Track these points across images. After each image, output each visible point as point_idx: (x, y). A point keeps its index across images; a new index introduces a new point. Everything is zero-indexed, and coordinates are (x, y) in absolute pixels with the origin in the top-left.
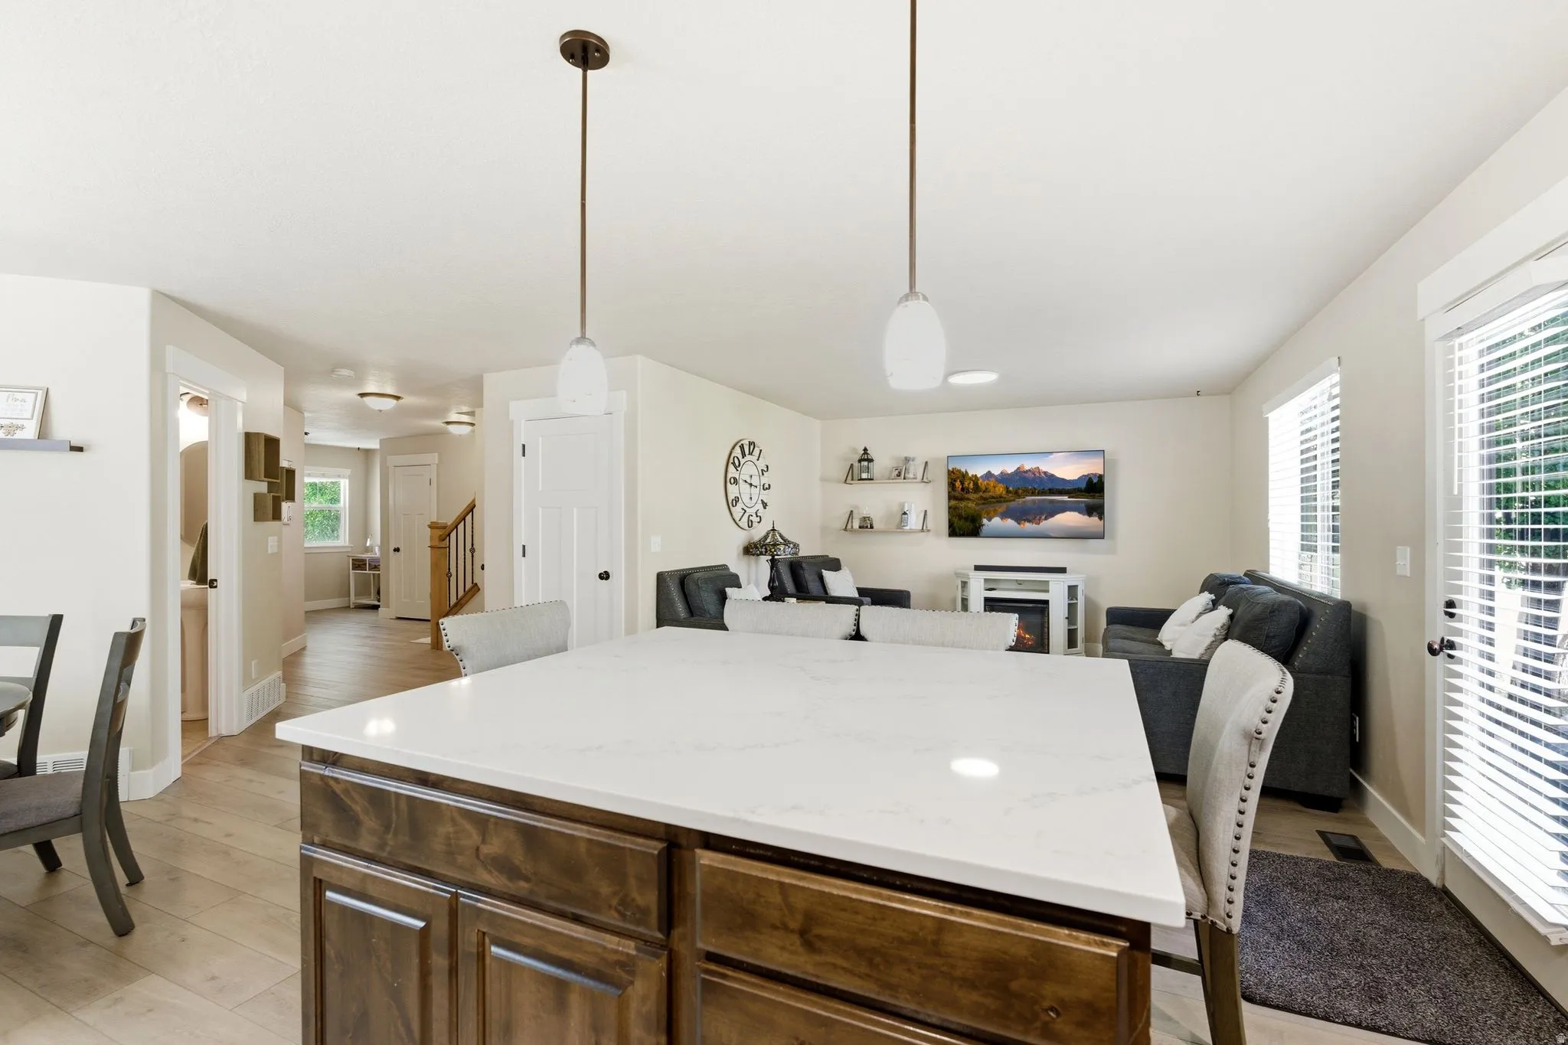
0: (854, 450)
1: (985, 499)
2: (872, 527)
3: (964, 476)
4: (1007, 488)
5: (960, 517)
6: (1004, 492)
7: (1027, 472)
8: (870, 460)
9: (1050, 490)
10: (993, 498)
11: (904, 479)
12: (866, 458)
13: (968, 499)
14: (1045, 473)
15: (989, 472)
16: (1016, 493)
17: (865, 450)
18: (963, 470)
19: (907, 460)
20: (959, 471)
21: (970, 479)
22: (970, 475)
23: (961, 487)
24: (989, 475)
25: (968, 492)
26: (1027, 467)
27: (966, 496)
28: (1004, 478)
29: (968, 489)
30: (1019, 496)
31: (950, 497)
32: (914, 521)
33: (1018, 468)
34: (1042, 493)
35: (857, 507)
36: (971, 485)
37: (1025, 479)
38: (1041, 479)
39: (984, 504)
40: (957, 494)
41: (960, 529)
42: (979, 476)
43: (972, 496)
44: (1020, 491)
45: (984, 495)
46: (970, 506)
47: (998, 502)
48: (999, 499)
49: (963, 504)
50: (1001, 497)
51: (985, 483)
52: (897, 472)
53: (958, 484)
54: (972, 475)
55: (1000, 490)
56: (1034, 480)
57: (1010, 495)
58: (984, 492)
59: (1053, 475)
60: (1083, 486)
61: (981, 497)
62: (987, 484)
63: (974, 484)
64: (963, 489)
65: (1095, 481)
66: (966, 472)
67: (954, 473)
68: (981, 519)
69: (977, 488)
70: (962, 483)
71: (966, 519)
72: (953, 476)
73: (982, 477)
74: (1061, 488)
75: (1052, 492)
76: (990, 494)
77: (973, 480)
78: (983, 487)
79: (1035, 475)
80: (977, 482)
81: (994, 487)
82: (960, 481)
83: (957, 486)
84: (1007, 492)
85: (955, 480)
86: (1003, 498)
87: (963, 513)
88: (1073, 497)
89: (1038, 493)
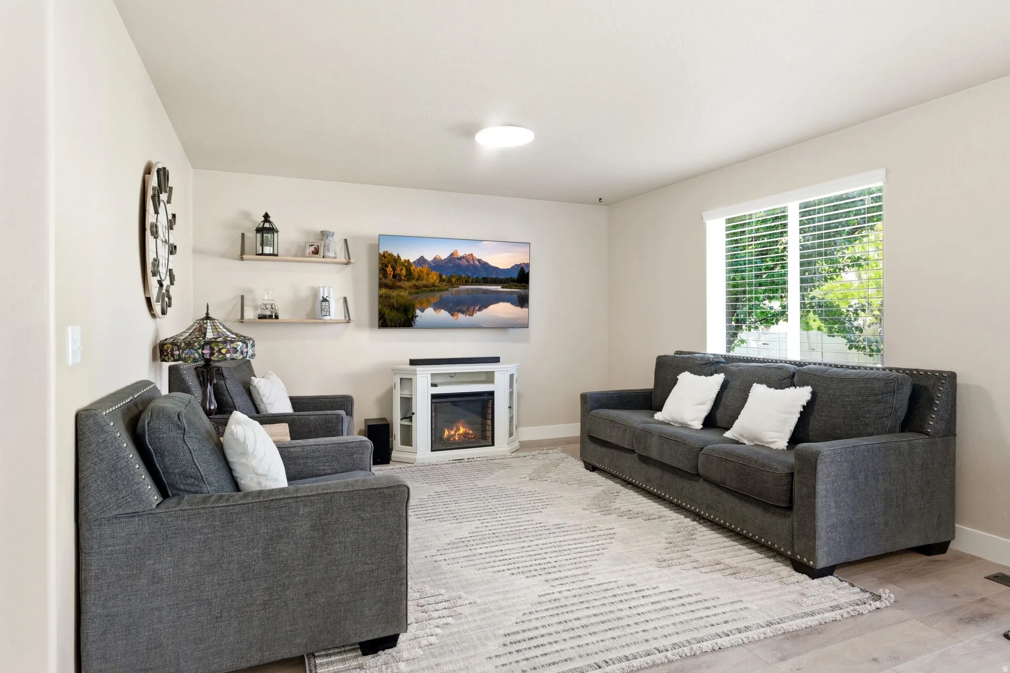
0: (252, 215)
1: (418, 288)
2: (277, 317)
3: (396, 260)
4: (441, 276)
5: (391, 307)
6: (438, 281)
7: (460, 258)
8: (274, 231)
9: (484, 278)
10: (426, 286)
11: (323, 258)
12: (266, 229)
13: (400, 287)
14: (479, 261)
15: (422, 257)
16: (449, 281)
17: (266, 216)
18: (395, 254)
19: (324, 234)
20: (391, 255)
21: (403, 264)
22: (403, 260)
23: (392, 273)
24: (422, 261)
25: (400, 280)
26: (461, 254)
27: (398, 284)
28: (437, 264)
29: (400, 275)
30: (453, 285)
31: (382, 285)
32: (336, 311)
33: (452, 254)
34: (477, 282)
35: (251, 291)
36: (404, 272)
37: (459, 267)
38: (474, 266)
39: (418, 293)
40: (388, 281)
41: (391, 320)
42: (412, 261)
43: (406, 284)
44: (454, 280)
45: (417, 284)
46: (402, 295)
47: (431, 291)
48: (432, 288)
49: (394, 293)
50: (434, 286)
51: (418, 269)
52: (313, 248)
53: (389, 270)
54: (405, 260)
55: (434, 277)
56: (467, 268)
57: (444, 283)
58: (417, 279)
59: (486, 264)
60: (515, 275)
61: (415, 285)
62: (420, 270)
63: (406, 268)
64: (394, 276)
65: (523, 270)
66: (399, 256)
67: (385, 257)
68: (414, 310)
69: (410, 275)
70: (394, 269)
71: (398, 309)
72: (385, 261)
73: (414, 262)
74: (494, 277)
75: (486, 281)
76: (424, 282)
77: (405, 266)
78: (416, 275)
79: (469, 262)
80: (410, 269)
81: (428, 275)
82: (391, 266)
83: (389, 273)
84: (440, 280)
85: (386, 266)
86: (436, 286)
87: (395, 303)
88: (506, 287)
89: (472, 282)
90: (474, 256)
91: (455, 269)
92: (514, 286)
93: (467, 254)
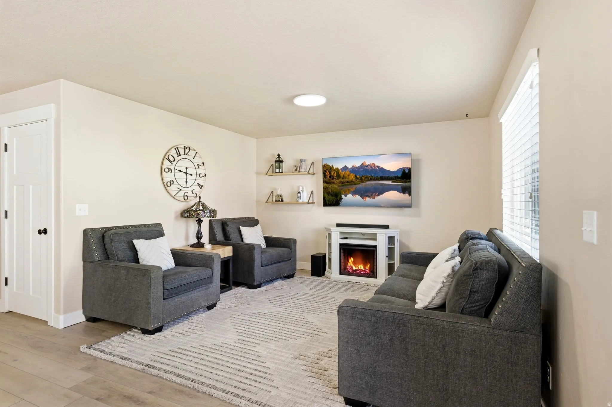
0: (273, 155)
1: (343, 183)
2: (282, 201)
3: (331, 168)
4: (356, 176)
5: (329, 193)
6: (354, 179)
7: (367, 166)
8: (282, 162)
9: (381, 177)
10: (348, 182)
11: (299, 172)
12: (279, 161)
13: (334, 183)
14: (378, 167)
15: (346, 166)
16: (361, 179)
17: (279, 155)
18: (331, 165)
19: (301, 161)
20: (328, 166)
21: (335, 170)
22: (334, 168)
23: (329, 175)
24: (345, 168)
25: (333, 179)
26: (367, 163)
27: (333, 181)
28: (354, 170)
29: (333, 176)
30: (363, 181)
31: (324, 182)
32: (304, 197)
33: (362, 164)
34: (376, 179)
35: (276, 189)
36: (335, 175)
37: (366, 171)
38: (375, 170)
39: (343, 186)
40: (326, 180)
41: (329, 201)
42: (339, 169)
43: (336, 181)
44: (364, 178)
45: (343, 181)
46: (334, 187)
47: (351, 184)
48: (351, 183)
49: (330, 186)
50: (352, 182)
51: (343, 172)
52: (295, 168)
53: (327, 173)
54: (336, 168)
55: (352, 177)
56: (372, 170)
57: (358, 180)
58: (343, 178)
59: (382, 168)
60: (400, 175)
61: (341, 182)
62: (345, 173)
63: (337, 173)
64: (330, 177)
65: (407, 171)
66: (332, 166)
67: (325, 167)
68: (341, 195)
69: (338, 176)
70: (330, 173)
71: (332, 195)
72: (325, 169)
73: (341, 169)
74: (387, 176)
75: (382, 179)
76: (347, 180)
77: (336, 171)
78: (342, 175)
79: (372, 168)
80: (339, 173)
81: (349, 175)
82: (329, 172)
83: (327, 175)
84: (356, 179)
85: (326, 171)
86: (354, 182)
87: (330, 192)
88: (394, 182)
89: (374, 179)
90: (375, 164)
91: (364, 172)
92: (399, 181)
93: (371, 163)
